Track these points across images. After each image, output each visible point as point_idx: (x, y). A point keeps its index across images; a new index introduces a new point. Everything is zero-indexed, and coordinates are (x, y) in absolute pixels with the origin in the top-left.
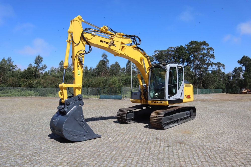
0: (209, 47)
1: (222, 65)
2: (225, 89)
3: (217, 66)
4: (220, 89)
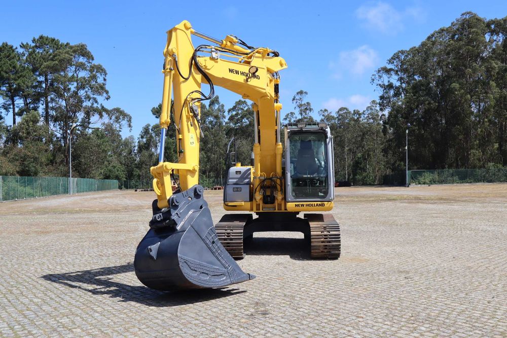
1: (125, 115)
2: (125, 179)
3: (113, 118)
4: (113, 179)
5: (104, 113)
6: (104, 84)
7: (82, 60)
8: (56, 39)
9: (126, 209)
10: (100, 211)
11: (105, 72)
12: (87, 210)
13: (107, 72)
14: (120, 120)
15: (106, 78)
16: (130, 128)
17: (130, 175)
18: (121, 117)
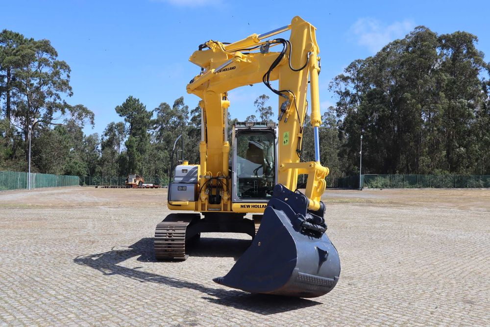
0: (59, 59)
1: (88, 113)
2: (86, 176)
3: (76, 114)
4: (74, 175)
5: (66, 110)
6: (67, 81)
7: (45, 56)
8: (20, 34)
9: (80, 205)
10: (53, 207)
11: (68, 69)
12: (40, 206)
13: (71, 69)
14: (82, 117)
15: (69, 75)
16: (92, 126)
17: (92, 172)
18: (84, 114)
